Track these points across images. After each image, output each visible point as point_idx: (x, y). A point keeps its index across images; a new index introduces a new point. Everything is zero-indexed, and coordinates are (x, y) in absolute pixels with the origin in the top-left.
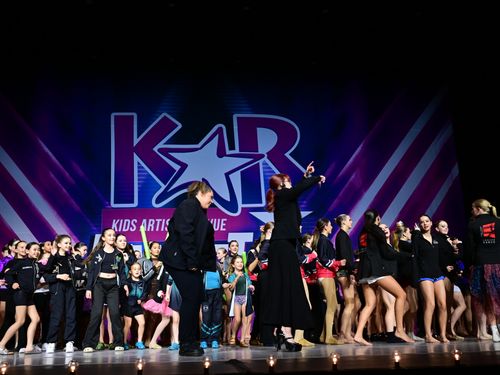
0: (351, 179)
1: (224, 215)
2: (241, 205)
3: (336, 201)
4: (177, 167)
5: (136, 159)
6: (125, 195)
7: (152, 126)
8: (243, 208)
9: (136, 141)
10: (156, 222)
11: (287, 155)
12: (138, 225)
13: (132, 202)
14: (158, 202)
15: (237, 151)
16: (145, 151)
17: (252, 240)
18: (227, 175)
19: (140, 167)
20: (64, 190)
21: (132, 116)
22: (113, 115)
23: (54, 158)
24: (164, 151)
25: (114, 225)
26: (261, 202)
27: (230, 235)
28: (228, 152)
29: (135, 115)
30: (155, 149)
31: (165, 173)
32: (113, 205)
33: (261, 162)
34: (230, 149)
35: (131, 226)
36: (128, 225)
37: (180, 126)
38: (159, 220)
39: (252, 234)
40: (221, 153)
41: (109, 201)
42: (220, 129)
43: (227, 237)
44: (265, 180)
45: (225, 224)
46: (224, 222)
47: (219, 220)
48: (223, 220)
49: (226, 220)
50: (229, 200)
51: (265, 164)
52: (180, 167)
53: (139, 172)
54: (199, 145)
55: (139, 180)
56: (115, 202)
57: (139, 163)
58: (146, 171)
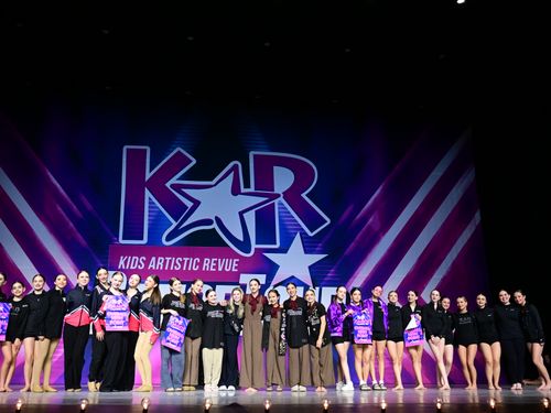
0: (369, 223)
1: (236, 256)
2: (254, 246)
3: (353, 244)
4: (189, 204)
5: (148, 194)
6: (134, 230)
7: (165, 161)
8: (256, 249)
9: (148, 175)
10: (165, 261)
11: (304, 195)
12: (147, 263)
13: (142, 239)
14: (168, 239)
15: (252, 189)
16: (157, 186)
17: (263, 281)
18: (241, 214)
19: (151, 202)
20: (71, 224)
21: (145, 150)
22: (125, 148)
23: (62, 191)
24: (177, 187)
25: (122, 262)
26: (275, 243)
27: (242, 276)
28: (243, 190)
29: (148, 149)
30: (168, 185)
31: (177, 210)
32: (121, 241)
33: (276, 201)
34: (245, 187)
35: (139, 264)
36: (136, 262)
37: (194, 162)
38: (168, 259)
39: (265, 276)
40: (236, 191)
41: (118, 237)
42: (236, 167)
43: (239, 278)
44: (280, 220)
45: (237, 265)
46: (236, 262)
47: (231, 260)
48: (235, 260)
49: (238, 260)
50: (242, 239)
51: (280, 204)
52: (192, 204)
53: (150, 208)
54: (213, 183)
55: (149, 216)
56: (124, 238)
57: (150, 199)
58: (157, 207)
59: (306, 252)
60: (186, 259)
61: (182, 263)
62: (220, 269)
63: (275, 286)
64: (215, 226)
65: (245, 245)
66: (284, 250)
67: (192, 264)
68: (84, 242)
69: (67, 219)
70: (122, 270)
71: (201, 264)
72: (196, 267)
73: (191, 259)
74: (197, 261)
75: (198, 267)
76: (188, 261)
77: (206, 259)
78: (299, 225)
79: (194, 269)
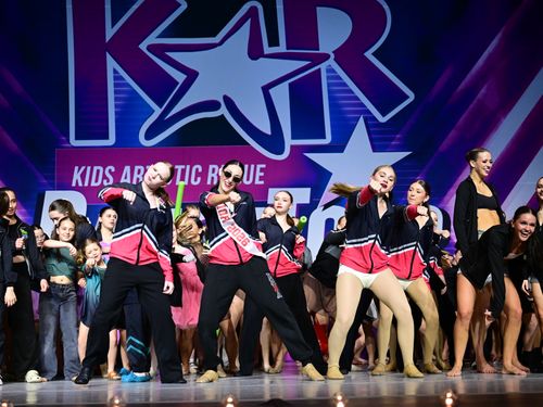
0: (479, 96)
1: (261, 159)
2: (289, 142)
3: (452, 133)
4: (180, 77)
5: (111, 64)
6: (93, 125)
7: (135, 7)
8: (292, 147)
9: (110, 32)
11: (369, 54)
12: (117, 175)
13: (107, 138)
14: (149, 136)
15: (282, 48)
17: (308, 201)
18: (266, 89)
19: (117, 77)
25: (77, 176)
26: (323, 136)
27: (272, 192)
28: (267, 50)
30: (143, 46)
32: (74, 142)
33: (323, 67)
34: (270, 46)
35: (105, 177)
36: (99, 176)
37: (184, 6)
39: (309, 190)
40: (255, 52)
41: (67, 134)
42: (253, 11)
43: (266, 195)
44: (330, 98)
45: (262, 174)
46: (262, 170)
47: (253, 166)
48: (259, 167)
49: (264, 166)
50: (269, 133)
51: (330, 70)
52: (185, 76)
53: (116, 85)
54: (216, 39)
55: (116, 99)
56: (78, 137)
57: (115, 71)
58: (128, 85)
59: (375, 149)
60: (179, 168)
63: (326, 206)
64: (223, 111)
65: (274, 141)
66: (338, 146)
67: (190, 175)
68: (14, 147)
70: (77, 188)
71: (204, 175)
72: (196, 180)
73: (188, 167)
74: (197, 170)
75: (199, 179)
76: (183, 171)
77: (211, 167)
78: (362, 105)
79: (193, 182)
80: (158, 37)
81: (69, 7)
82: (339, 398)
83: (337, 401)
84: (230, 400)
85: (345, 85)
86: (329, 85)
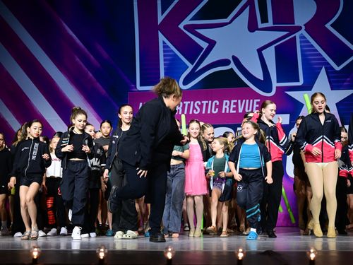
1: (258, 96)
2: (275, 84)
4: (204, 45)
5: (161, 38)
8: (277, 87)
9: (160, 18)
10: (184, 105)
11: (328, 26)
15: (270, 24)
16: (170, 28)
17: (288, 123)
18: (260, 51)
19: (165, 46)
20: (91, 75)
23: (78, 41)
24: (191, 28)
28: (261, 25)
30: (181, 26)
31: (192, 52)
32: (139, 88)
33: (297, 35)
34: (262, 22)
38: (187, 103)
39: (289, 115)
40: (252, 27)
41: (135, 83)
44: (302, 55)
45: (258, 106)
46: (257, 103)
47: (251, 101)
48: (256, 101)
49: (259, 100)
50: (262, 79)
51: (302, 37)
52: (208, 44)
53: (164, 51)
54: (227, 20)
55: (165, 60)
56: (142, 85)
57: (164, 43)
58: (172, 51)
59: (332, 89)
60: (205, 102)
61: (201, 106)
62: (240, 110)
64: (232, 66)
65: (265, 84)
66: (307, 87)
67: (211, 107)
68: (103, 91)
69: (86, 69)
71: (220, 107)
72: (215, 110)
73: (210, 102)
74: (216, 103)
75: (217, 109)
76: (207, 105)
77: (225, 102)
78: (324, 59)
79: (213, 112)
80: (191, 20)
81: (135, 3)
82: (312, 251)
83: (310, 252)
84: (241, 250)
85: (312, 46)
86: (301, 47)
